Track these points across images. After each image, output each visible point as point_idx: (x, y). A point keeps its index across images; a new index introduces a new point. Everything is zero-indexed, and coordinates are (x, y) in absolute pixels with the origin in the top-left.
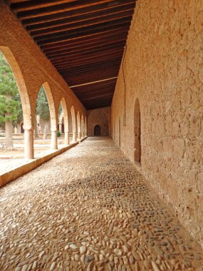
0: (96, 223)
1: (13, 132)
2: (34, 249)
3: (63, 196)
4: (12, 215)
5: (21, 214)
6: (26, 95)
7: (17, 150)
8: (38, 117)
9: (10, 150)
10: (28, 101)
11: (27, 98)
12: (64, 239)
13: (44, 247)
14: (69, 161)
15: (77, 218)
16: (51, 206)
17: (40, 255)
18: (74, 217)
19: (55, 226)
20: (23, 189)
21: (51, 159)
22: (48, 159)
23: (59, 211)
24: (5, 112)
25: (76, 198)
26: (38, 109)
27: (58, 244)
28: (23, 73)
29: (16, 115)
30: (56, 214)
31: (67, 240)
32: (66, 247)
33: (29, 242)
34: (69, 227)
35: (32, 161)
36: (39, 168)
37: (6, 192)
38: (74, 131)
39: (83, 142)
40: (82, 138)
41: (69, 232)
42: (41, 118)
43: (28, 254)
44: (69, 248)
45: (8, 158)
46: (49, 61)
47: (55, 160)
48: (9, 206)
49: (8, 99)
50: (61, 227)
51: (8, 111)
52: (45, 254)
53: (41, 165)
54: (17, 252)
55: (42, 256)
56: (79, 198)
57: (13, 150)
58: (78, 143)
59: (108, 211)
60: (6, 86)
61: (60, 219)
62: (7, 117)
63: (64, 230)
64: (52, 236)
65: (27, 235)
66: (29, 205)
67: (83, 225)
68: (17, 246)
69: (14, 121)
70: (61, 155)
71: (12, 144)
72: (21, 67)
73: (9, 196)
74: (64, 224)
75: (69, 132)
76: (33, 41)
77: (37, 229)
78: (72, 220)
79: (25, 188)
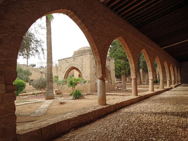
0: (171, 133)
1: (126, 80)
2: (135, 135)
3: (153, 117)
4: (125, 121)
5: (129, 121)
6: (132, 59)
7: (128, 91)
8: (141, 70)
9: (124, 91)
10: (133, 62)
11: (132, 61)
12: (150, 135)
13: (139, 135)
14: (161, 99)
15: (159, 129)
16: (145, 121)
17: (137, 137)
18: (158, 128)
19: (146, 129)
20: (131, 111)
21: (149, 97)
22: (147, 97)
23: (150, 124)
24: (121, 69)
25: (161, 120)
26: (141, 65)
27: (146, 136)
28: (129, 47)
29: (127, 70)
30: (147, 124)
31: (151, 136)
32: (150, 138)
33: (133, 132)
34: (154, 131)
35: (136, 97)
36: (141, 102)
37: (123, 111)
38: (168, 79)
39: (177, 87)
40: (176, 85)
41: (153, 133)
42: (143, 71)
43: (132, 136)
44: (152, 139)
45: (124, 95)
46: (145, 36)
47: (152, 98)
48: (124, 117)
49: (122, 61)
50: (149, 130)
51: (123, 68)
52: (139, 138)
53: (142, 100)
54: (127, 134)
55: (138, 138)
56: (164, 120)
57: (126, 91)
58: (172, 88)
59: (181, 130)
60: (121, 54)
61: (149, 127)
62: (122, 71)
63: (150, 132)
64: (144, 132)
65: (132, 129)
66: (134, 118)
67: (163, 133)
68: (127, 132)
69: (126, 74)
70: (157, 96)
71: (125, 87)
72: (128, 44)
73: (124, 113)
74: (151, 129)
75: (163, 80)
76: (134, 29)
77: (137, 128)
78: (156, 129)
79: (132, 111)
